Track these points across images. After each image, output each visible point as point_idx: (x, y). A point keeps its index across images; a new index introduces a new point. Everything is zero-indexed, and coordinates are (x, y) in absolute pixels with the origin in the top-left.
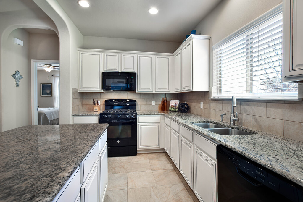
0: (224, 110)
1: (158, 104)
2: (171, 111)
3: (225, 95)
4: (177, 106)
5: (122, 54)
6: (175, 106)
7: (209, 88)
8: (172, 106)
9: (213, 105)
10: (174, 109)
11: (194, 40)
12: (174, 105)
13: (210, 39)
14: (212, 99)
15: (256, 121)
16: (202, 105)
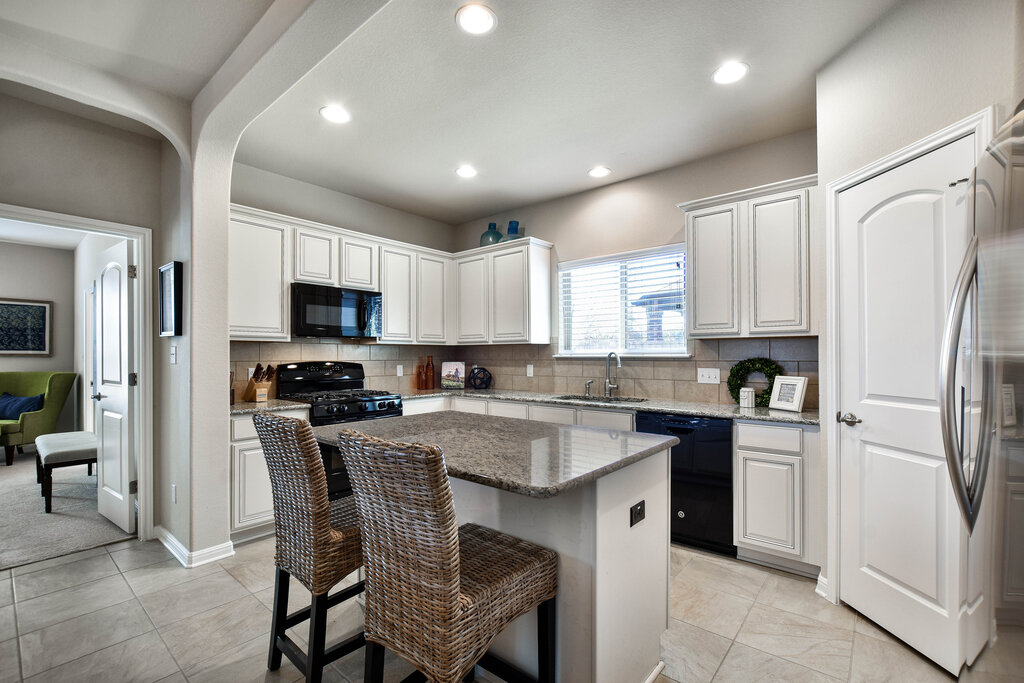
0: (585, 374)
1: (409, 373)
2: (448, 388)
3: (578, 351)
4: (462, 375)
5: (342, 237)
6: (456, 376)
7: (551, 338)
8: (449, 376)
9: (559, 369)
10: (455, 384)
11: (531, 247)
12: (453, 373)
13: (551, 249)
14: (558, 359)
15: (641, 385)
16: (530, 370)
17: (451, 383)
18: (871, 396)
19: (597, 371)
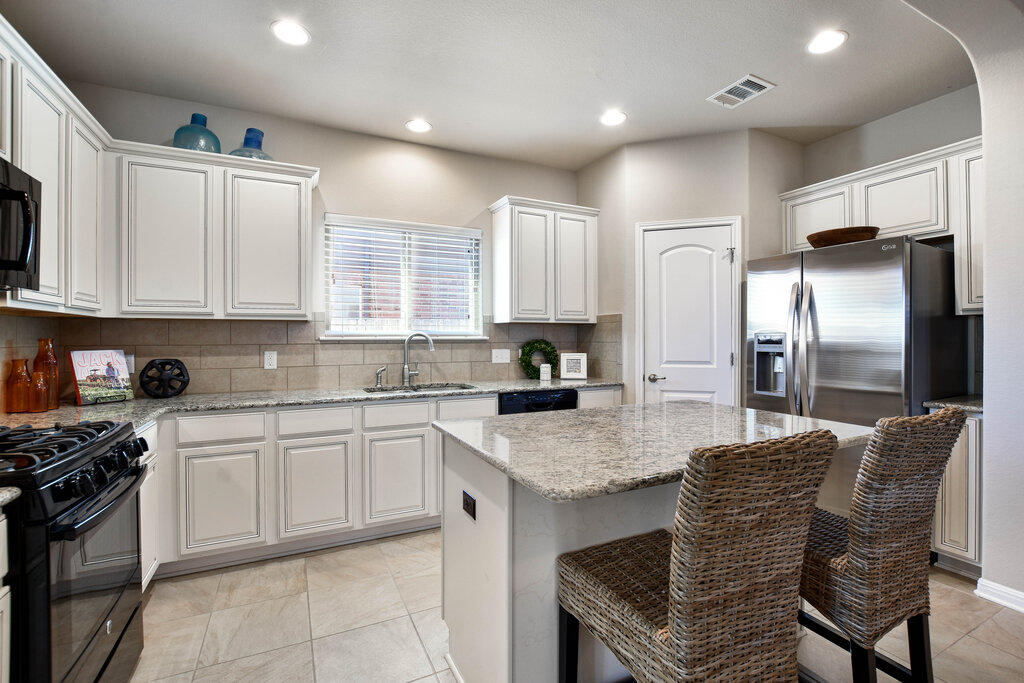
0: (367, 361)
4: (124, 374)
6: (110, 377)
8: (94, 378)
15: (438, 370)
16: (271, 360)
17: (103, 392)
18: (668, 362)
19: (383, 357)
